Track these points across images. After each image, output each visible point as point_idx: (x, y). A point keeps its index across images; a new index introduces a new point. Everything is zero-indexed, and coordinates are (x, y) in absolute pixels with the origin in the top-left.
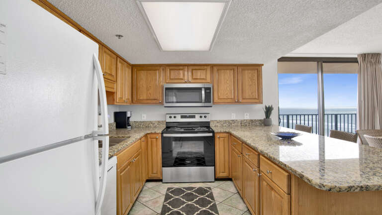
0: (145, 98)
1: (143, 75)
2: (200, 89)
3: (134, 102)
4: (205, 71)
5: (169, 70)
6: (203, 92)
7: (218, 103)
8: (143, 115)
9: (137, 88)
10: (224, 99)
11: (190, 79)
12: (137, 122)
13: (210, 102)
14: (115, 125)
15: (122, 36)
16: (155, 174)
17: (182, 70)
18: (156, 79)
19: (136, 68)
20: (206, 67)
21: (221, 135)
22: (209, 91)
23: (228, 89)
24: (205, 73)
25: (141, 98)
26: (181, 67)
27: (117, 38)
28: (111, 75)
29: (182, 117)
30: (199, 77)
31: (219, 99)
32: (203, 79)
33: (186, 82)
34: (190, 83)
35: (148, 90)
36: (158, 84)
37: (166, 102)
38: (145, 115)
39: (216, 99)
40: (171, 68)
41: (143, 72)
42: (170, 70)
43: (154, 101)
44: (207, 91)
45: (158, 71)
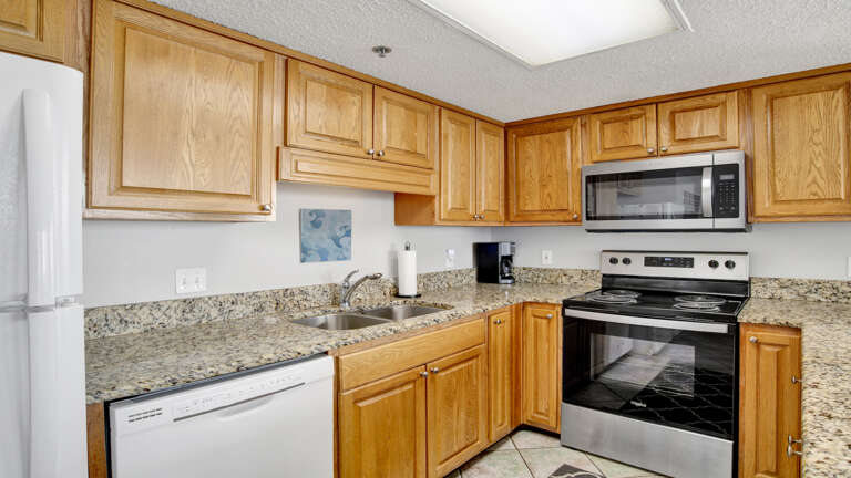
0: (537, 208)
1: (531, 147)
2: (697, 172)
3: (512, 219)
4: (718, 110)
5: (598, 123)
6: (707, 182)
7: (774, 219)
8: (544, 253)
9: (518, 184)
10: (801, 201)
11: (666, 144)
12: (530, 270)
13: (736, 215)
14: (474, 274)
15: (387, 50)
16: (541, 414)
17: (639, 117)
18: (563, 155)
19: (515, 132)
20: (722, 97)
21: (767, 335)
22: (731, 177)
23: (819, 164)
24: (717, 117)
25: (528, 208)
26: (634, 111)
27: (376, 55)
28: (414, 153)
29: (649, 262)
30: (696, 136)
31: (775, 202)
32: (711, 138)
33: (651, 155)
34: (666, 154)
35: (544, 186)
36: (569, 169)
37: (588, 218)
38: (550, 254)
39: (763, 204)
40: (604, 117)
41: (530, 138)
42: (603, 123)
43: (560, 217)
44: (724, 177)
45: (567, 133)
